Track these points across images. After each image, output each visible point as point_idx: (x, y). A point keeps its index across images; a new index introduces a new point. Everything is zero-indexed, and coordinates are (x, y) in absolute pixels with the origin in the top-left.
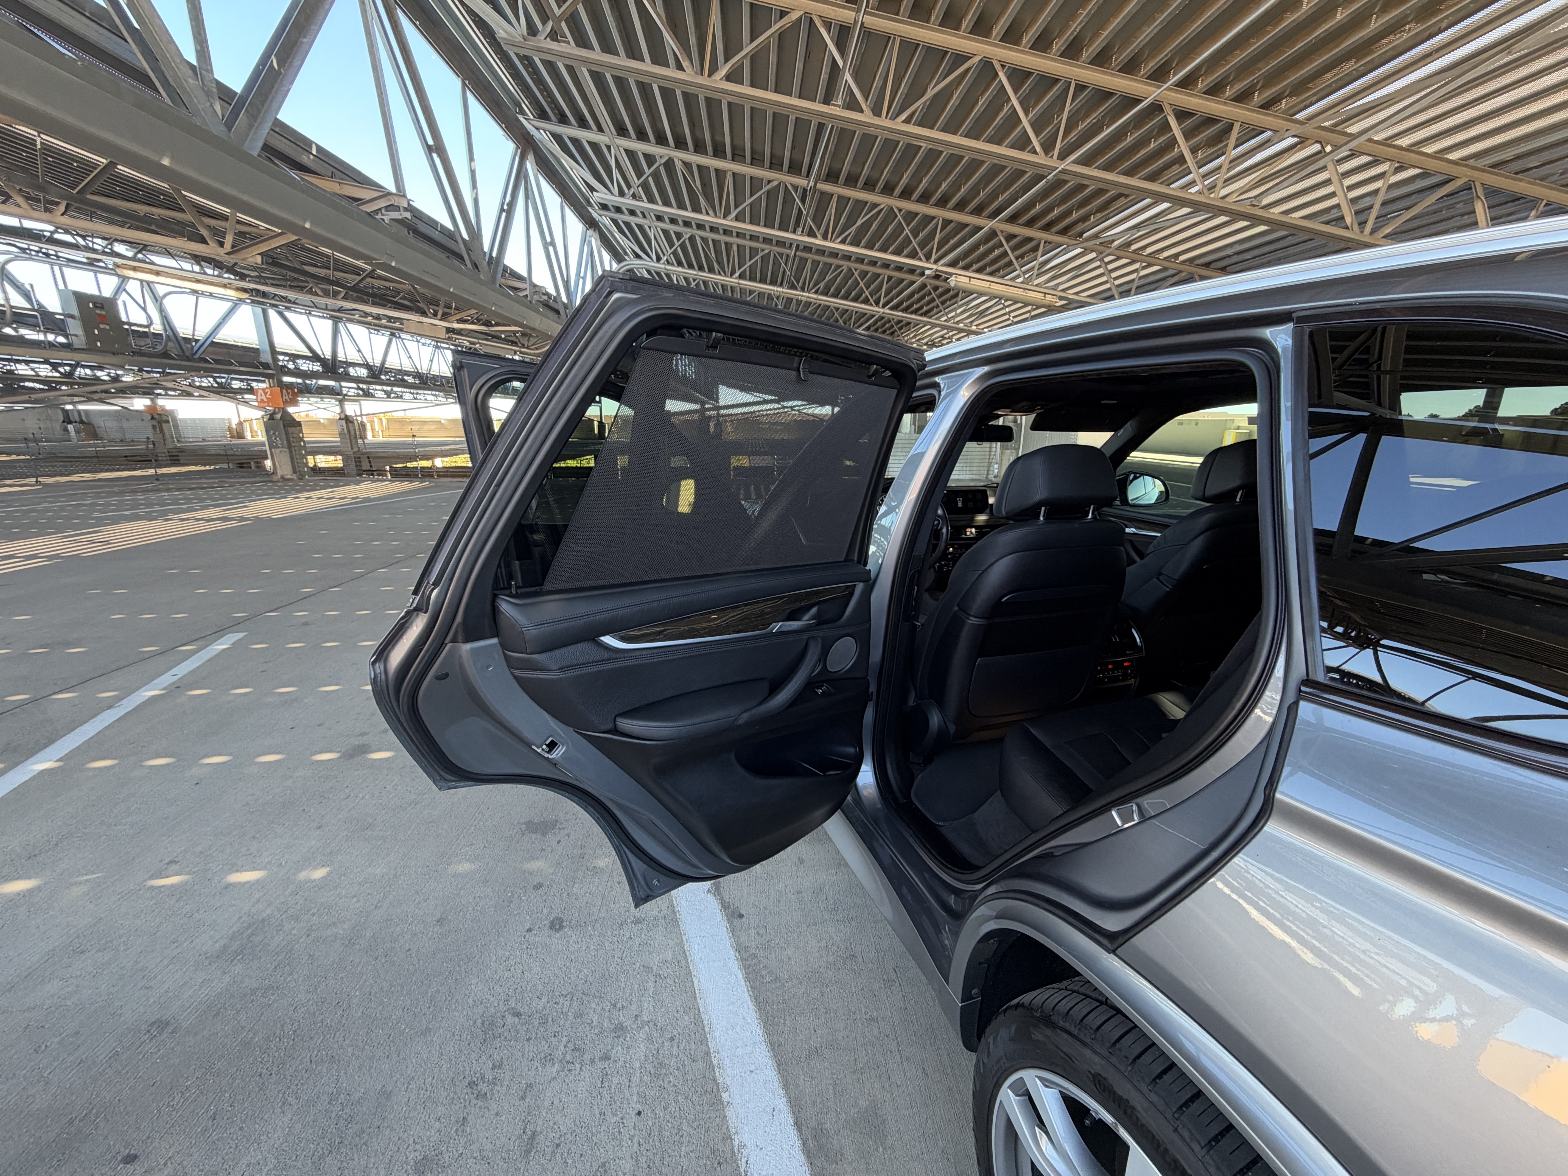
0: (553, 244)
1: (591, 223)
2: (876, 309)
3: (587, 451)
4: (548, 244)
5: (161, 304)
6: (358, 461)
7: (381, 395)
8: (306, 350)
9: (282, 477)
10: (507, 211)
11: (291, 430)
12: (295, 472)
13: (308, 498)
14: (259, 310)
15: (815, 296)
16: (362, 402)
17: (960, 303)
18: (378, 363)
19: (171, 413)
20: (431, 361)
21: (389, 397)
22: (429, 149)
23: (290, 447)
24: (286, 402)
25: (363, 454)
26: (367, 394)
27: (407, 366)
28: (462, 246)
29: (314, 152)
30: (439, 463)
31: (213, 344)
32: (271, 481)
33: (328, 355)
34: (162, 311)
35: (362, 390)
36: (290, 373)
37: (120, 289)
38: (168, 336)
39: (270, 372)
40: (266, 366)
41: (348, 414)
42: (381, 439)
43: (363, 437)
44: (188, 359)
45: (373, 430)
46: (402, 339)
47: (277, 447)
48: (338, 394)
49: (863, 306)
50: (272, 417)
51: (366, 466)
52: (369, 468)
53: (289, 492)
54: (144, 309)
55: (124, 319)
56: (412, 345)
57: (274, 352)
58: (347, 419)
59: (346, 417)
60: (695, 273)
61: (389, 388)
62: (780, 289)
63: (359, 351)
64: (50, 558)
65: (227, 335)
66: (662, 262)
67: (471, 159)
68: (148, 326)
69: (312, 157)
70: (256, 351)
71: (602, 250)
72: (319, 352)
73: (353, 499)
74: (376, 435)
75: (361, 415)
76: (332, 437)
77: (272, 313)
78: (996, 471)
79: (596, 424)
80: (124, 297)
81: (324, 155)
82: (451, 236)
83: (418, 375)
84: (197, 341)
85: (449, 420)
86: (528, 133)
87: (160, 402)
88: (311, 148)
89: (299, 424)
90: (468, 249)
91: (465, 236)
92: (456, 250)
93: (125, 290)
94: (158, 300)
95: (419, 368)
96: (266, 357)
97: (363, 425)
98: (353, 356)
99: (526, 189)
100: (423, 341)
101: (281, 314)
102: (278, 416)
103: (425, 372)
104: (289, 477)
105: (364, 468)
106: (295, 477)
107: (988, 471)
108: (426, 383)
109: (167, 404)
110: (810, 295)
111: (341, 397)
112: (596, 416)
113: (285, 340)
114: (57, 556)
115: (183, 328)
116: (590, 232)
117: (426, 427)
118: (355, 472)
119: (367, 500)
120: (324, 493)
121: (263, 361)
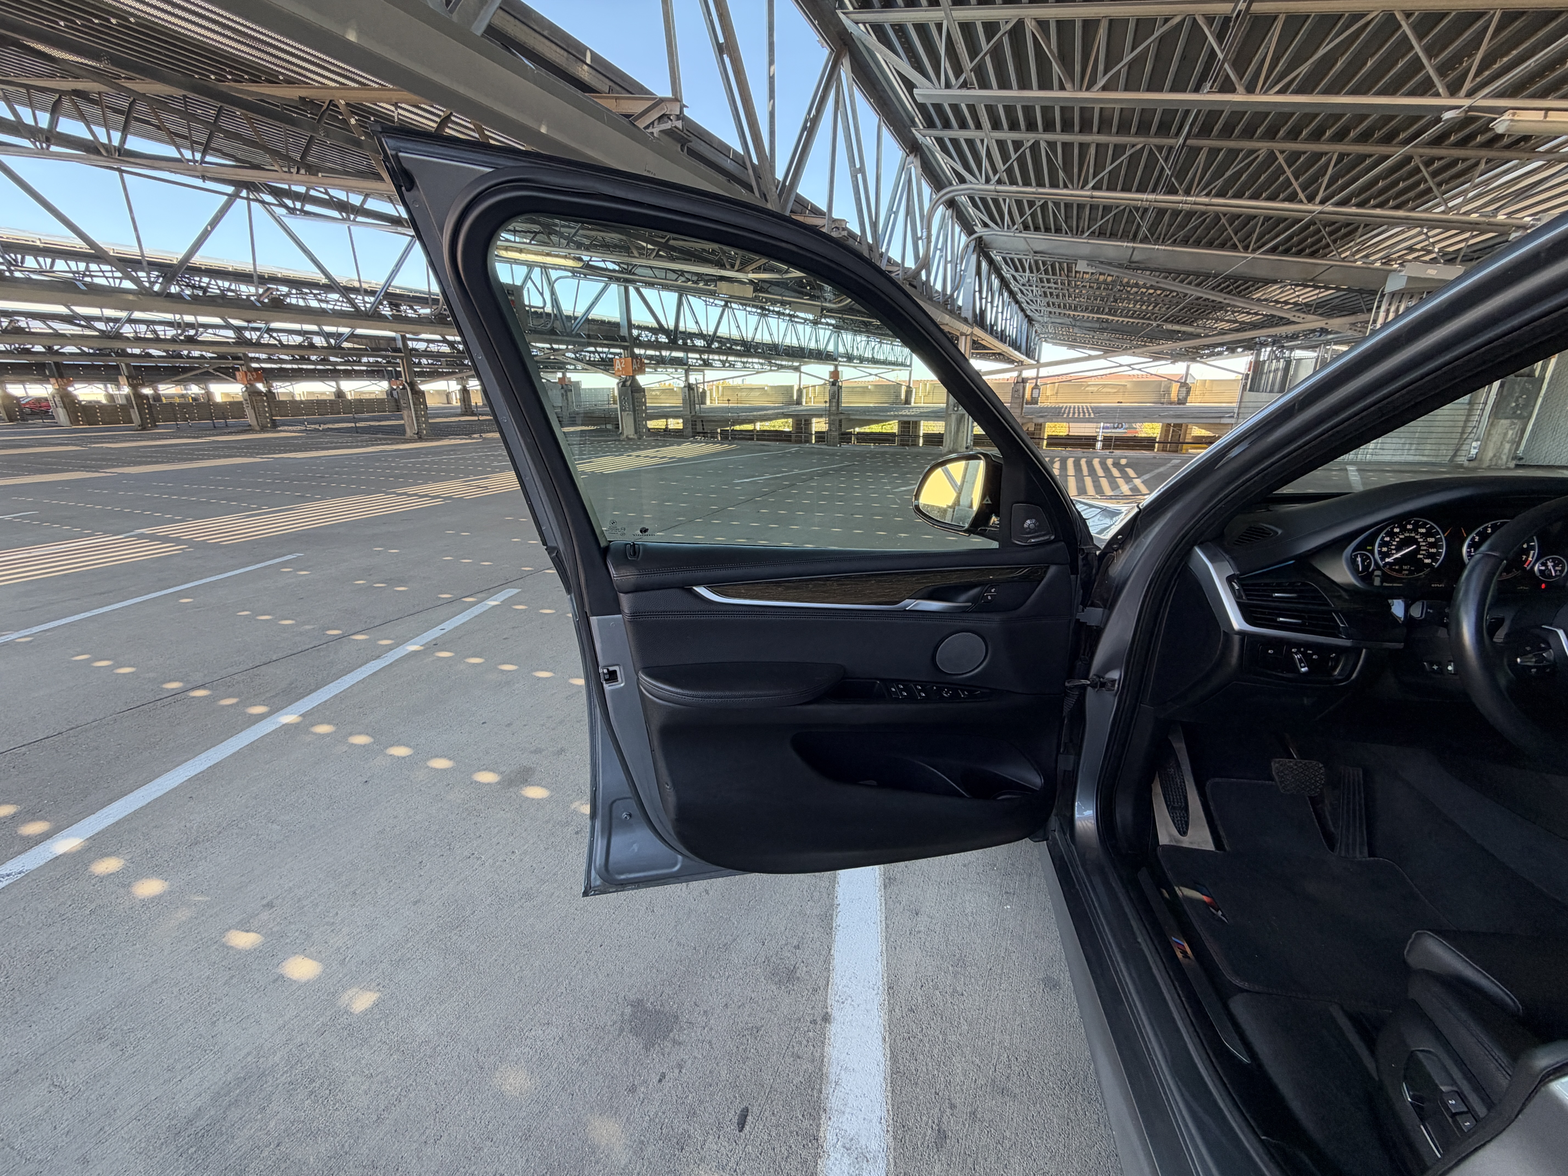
0: (862, 170)
1: (913, 147)
2: (1310, 207)
3: (891, 416)
4: (857, 171)
5: (553, 287)
6: (694, 423)
7: (718, 364)
8: (654, 321)
9: (627, 437)
10: (810, 128)
11: (636, 395)
12: (636, 432)
13: (637, 456)
14: (622, 288)
15: (1206, 200)
16: (706, 372)
17: (1477, 180)
18: (711, 333)
19: (577, 384)
20: (756, 329)
21: (724, 366)
22: (720, 49)
23: (634, 411)
24: (634, 370)
25: (699, 417)
26: (707, 364)
27: (735, 334)
28: (751, 171)
29: (588, 61)
30: (759, 426)
31: (588, 320)
32: (619, 440)
33: (672, 325)
34: (553, 293)
35: (703, 360)
36: (642, 345)
37: (528, 277)
38: (555, 315)
39: (626, 344)
40: (623, 339)
41: (691, 382)
42: (716, 404)
43: (704, 403)
44: (568, 335)
45: (711, 396)
46: (733, 309)
47: (625, 410)
48: (685, 364)
49: (1286, 205)
50: (624, 385)
51: (699, 428)
52: (701, 430)
53: (626, 450)
54: (542, 294)
55: (527, 303)
56: (740, 314)
57: (630, 326)
58: (690, 387)
59: (689, 384)
60: (1034, 190)
61: (724, 358)
62: (1152, 197)
63: (697, 322)
64: (445, 498)
65: (597, 313)
66: (992, 182)
67: (771, 62)
68: (543, 308)
69: (585, 67)
70: (617, 325)
71: (923, 181)
72: (664, 323)
73: (670, 458)
74: (713, 402)
75: (704, 382)
76: (676, 402)
77: (631, 290)
78: (1474, 452)
79: (904, 389)
80: (529, 284)
81: (601, 66)
82: (741, 161)
83: (743, 343)
84: (576, 318)
85: (772, 387)
86: (845, 28)
87: (568, 375)
88: (585, 56)
89: (643, 390)
90: (758, 177)
91: (755, 161)
92: (743, 177)
93: (530, 278)
94: (551, 285)
95: (744, 335)
96: (624, 332)
97: (704, 392)
98: (692, 327)
99: (837, 102)
100: (748, 309)
101: (638, 290)
102: (628, 383)
103: (749, 340)
104: (631, 437)
105: (698, 431)
106: (635, 437)
107: (1457, 450)
108: (749, 351)
109: (573, 377)
110: (1199, 199)
111: (686, 367)
112: (904, 381)
113: (640, 316)
114: (450, 498)
115: (567, 308)
116: (911, 158)
117: (752, 394)
118: (691, 434)
119: (682, 460)
120: (650, 452)
121: (622, 334)
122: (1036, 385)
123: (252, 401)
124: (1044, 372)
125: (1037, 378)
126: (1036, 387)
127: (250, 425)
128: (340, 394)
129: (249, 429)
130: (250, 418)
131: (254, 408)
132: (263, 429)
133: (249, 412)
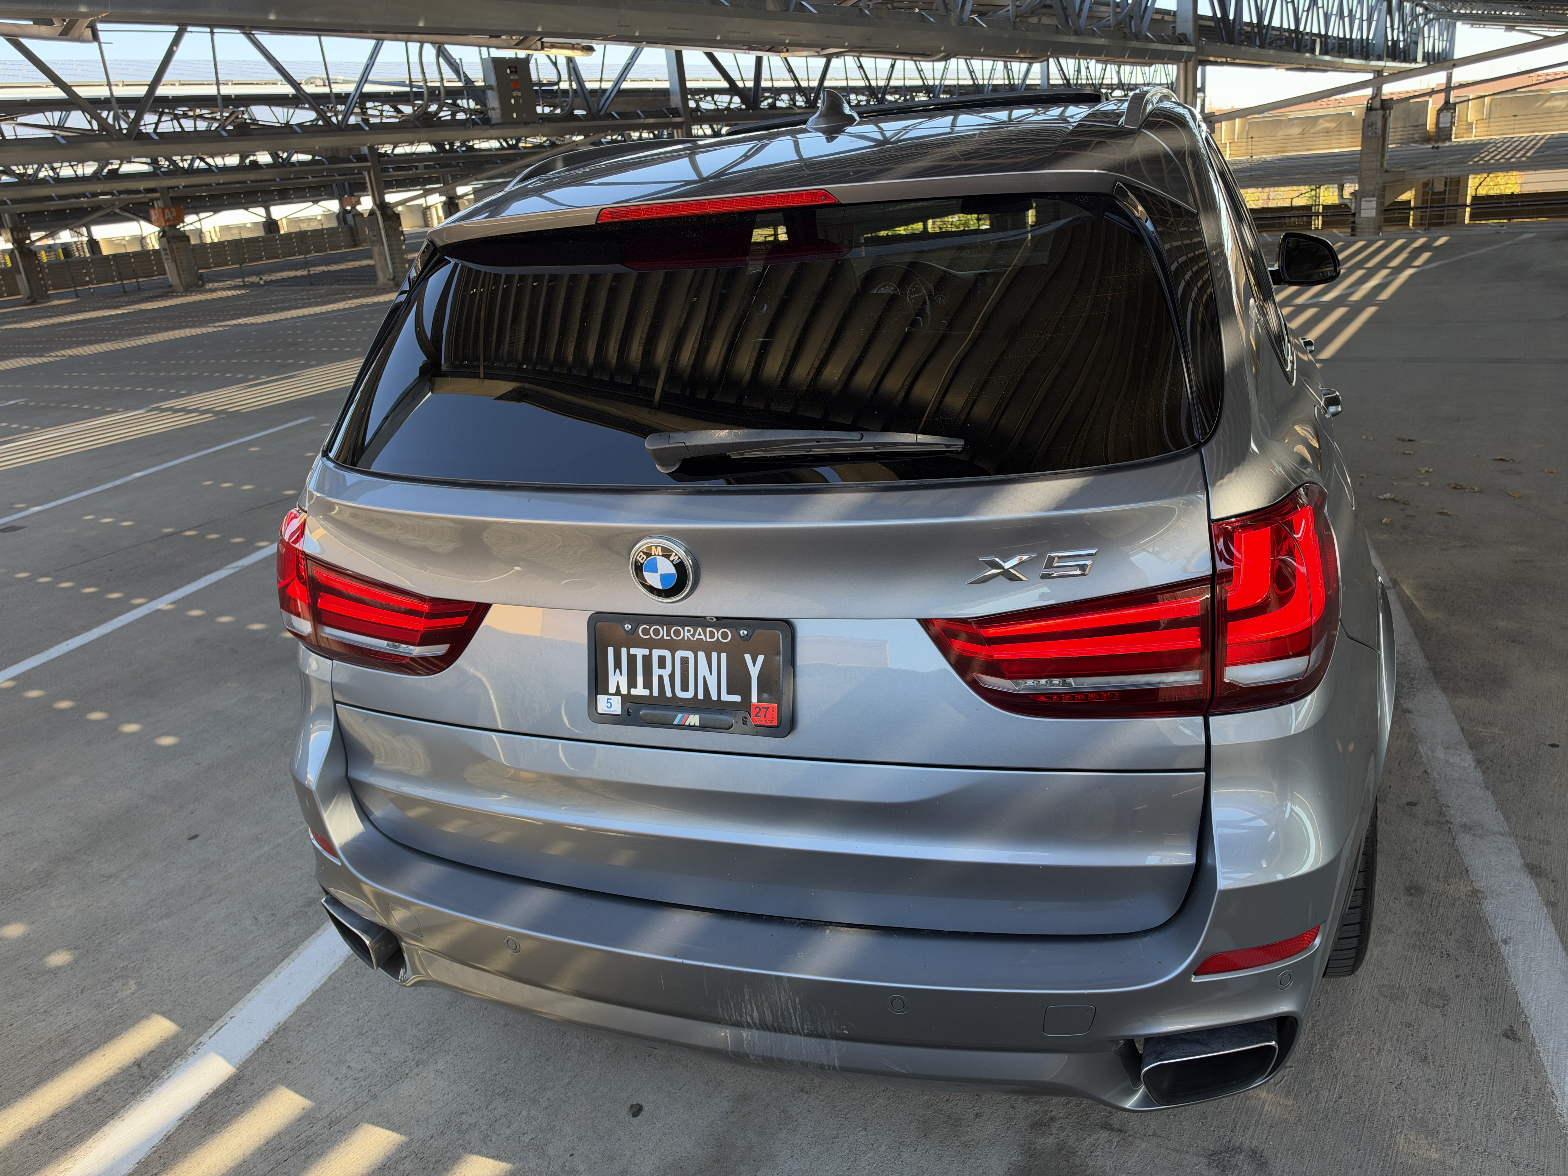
8: (722, 80)
31: (621, 92)
33: (750, 84)
38: (575, 92)
39: (678, 120)
40: (675, 112)
44: (594, 118)
57: (685, 92)
63: (791, 72)
65: (634, 80)
68: (557, 83)
70: (665, 92)
72: (738, 80)
84: (604, 91)
96: (676, 101)
121: (673, 106)
122: (1447, 102)
123: (172, 251)
124: (1461, 75)
125: (1448, 88)
126: (1448, 107)
127: (171, 286)
128: (271, 225)
129: (168, 291)
130: (172, 275)
131: (174, 260)
132: (188, 289)
133: (169, 266)
